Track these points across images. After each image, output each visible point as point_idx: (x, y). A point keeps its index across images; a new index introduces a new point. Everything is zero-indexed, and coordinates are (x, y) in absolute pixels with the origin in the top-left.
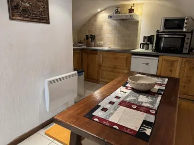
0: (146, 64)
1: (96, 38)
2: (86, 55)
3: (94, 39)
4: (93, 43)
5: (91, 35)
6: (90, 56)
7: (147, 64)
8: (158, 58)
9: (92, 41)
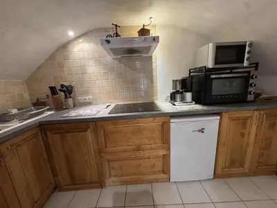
0: (199, 131)
1: (75, 89)
2: (58, 136)
3: (70, 93)
4: (70, 101)
5: (62, 86)
6: (69, 136)
7: (202, 131)
8: (219, 117)
9: (66, 97)
